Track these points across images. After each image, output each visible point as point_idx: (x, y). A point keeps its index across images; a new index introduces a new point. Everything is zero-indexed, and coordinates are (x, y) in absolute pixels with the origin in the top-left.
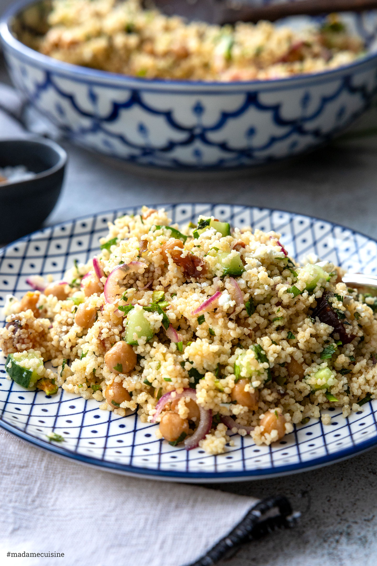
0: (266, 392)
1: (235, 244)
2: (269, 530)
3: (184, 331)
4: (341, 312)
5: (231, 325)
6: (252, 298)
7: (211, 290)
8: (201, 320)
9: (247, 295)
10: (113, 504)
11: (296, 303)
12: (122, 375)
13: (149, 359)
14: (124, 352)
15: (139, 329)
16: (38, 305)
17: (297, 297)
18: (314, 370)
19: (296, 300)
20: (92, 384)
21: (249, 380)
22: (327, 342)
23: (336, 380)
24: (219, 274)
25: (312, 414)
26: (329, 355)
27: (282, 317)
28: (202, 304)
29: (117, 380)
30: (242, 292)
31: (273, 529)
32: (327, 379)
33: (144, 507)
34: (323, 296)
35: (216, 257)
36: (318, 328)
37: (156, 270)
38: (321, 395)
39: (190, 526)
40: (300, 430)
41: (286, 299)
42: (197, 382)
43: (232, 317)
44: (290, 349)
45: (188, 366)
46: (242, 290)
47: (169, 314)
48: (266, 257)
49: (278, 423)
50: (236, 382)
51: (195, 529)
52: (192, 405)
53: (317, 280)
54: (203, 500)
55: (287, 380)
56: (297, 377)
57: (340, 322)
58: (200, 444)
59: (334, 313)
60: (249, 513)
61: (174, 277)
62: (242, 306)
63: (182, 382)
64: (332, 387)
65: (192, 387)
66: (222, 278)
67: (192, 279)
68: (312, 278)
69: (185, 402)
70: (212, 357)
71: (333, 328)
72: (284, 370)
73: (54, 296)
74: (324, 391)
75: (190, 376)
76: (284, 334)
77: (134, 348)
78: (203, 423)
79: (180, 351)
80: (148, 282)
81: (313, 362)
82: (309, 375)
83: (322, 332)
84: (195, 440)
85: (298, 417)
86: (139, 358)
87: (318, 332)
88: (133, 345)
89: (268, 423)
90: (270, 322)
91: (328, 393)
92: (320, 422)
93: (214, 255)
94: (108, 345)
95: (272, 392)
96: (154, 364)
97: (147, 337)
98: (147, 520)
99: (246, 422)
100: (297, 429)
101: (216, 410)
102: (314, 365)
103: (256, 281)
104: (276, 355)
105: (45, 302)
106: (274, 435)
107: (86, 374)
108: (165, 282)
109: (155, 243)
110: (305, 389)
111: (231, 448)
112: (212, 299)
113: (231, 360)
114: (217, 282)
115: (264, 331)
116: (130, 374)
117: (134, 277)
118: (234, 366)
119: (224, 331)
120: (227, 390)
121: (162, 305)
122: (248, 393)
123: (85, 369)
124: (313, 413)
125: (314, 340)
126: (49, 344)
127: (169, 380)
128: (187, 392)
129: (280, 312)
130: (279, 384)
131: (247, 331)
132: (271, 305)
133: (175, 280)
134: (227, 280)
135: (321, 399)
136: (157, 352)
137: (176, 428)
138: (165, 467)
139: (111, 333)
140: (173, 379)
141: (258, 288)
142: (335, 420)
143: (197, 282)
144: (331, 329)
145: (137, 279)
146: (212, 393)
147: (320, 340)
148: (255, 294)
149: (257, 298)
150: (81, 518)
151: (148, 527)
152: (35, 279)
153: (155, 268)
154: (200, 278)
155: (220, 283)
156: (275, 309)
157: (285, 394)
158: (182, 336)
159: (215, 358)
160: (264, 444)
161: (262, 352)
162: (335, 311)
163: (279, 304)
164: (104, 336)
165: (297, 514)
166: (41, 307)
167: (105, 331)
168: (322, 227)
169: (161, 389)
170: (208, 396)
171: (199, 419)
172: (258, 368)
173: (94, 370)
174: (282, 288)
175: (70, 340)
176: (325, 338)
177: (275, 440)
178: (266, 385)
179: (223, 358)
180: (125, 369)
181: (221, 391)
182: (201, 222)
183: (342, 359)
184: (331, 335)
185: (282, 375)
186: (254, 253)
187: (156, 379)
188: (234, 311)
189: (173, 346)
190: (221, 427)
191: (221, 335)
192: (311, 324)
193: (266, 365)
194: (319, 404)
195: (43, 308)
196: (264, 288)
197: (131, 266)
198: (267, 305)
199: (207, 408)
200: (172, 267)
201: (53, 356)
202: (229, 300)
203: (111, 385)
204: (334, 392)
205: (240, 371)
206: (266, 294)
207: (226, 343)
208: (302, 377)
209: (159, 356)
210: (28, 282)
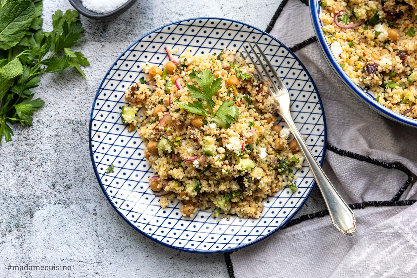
1: (222, 136)
9: (207, 165)
17: (229, 174)
34: (243, 176)
46: (206, 162)
47: (175, 150)
57: (243, 189)
62: (202, 168)
64: (222, 209)
68: (242, 169)
69: (162, 184)
71: (240, 189)
76: (215, 183)
84: (160, 195)
95: (196, 199)
97: (163, 152)
116: (153, 156)
121: (176, 144)
125: (227, 190)
128: (165, 181)
134: (203, 155)
144: (237, 188)
147: (230, 190)
149: (211, 167)
162: (244, 184)
170: (170, 189)
176: (233, 190)
193: (196, 194)
205: (186, 189)
210: (165, 49)
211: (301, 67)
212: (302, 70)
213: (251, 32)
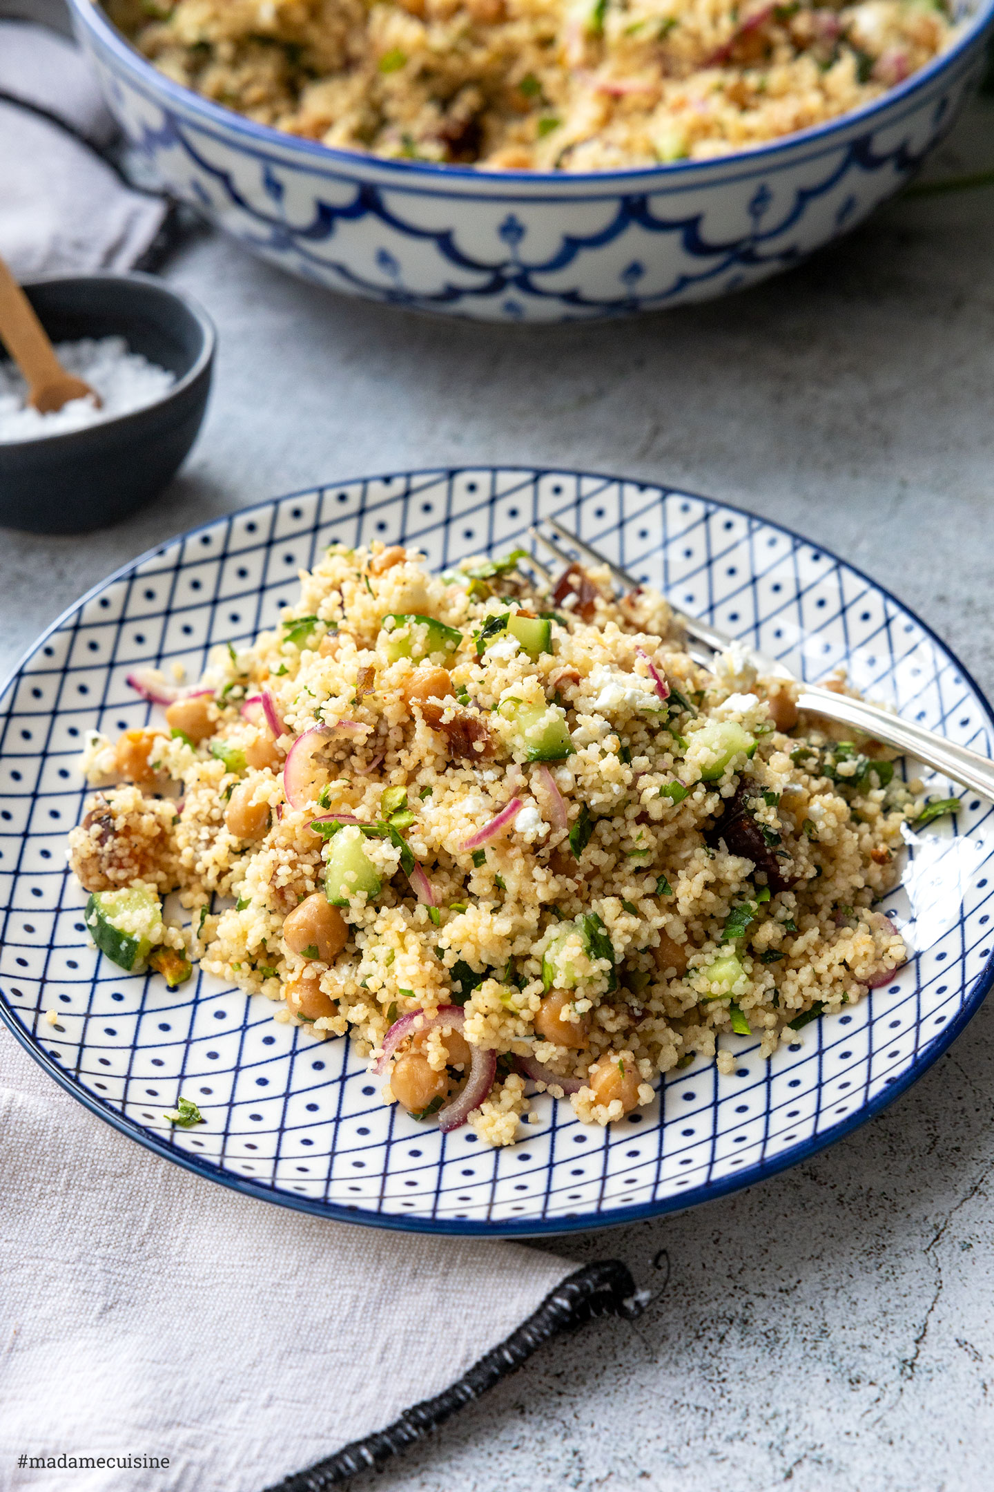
0: (605, 1014)
1: (559, 677)
2: (592, 1313)
3: (445, 876)
4: (771, 830)
5: (540, 874)
6: (586, 809)
7: (500, 793)
8: (478, 858)
9: (575, 809)
10: (293, 1261)
11: (679, 814)
12: (318, 966)
13: (372, 938)
14: (323, 923)
15: (352, 876)
16: (151, 760)
17: (681, 804)
18: (709, 959)
19: (677, 810)
20: (261, 963)
21: (571, 995)
22: (740, 895)
23: (750, 984)
24: (519, 758)
25: (699, 1048)
26: (741, 927)
27: (648, 850)
28: (480, 830)
29: (309, 974)
30: (566, 799)
31: (599, 1312)
32: (732, 983)
33: (351, 1272)
34: (736, 794)
35: (514, 722)
36: (721, 866)
37: (391, 733)
38: (720, 1011)
39: (439, 1318)
40: (672, 1084)
41: (656, 812)
42: (466, 996)
43: (541, 853)
44: (659, 921)
45: (449, 961)
46: (565, 795)
47: (415, 845)
48: (621, 709)
49: (625, 1087)
50: (543, 996)
51: (447, 1324)
52: (454, 1042)
53: (726, 760)
54: (465, 1262)
55: (653, 976)
56: (672, 972)
57: (768, 851)
58: (469, 1119)
59: (757, 832)
60: (549, 1298)
61: (429, 752)
62: (564, 832)
63: (436, 996)
64: (740, 997)
65: (455, 1004)
66: (525, 767)
67: (464, 762)
68: (715, 758)
69: (441, 1035)
70: (497, 945)
71: (754, 865)
72: (646, 960)
73: (184, 743)
74: (726, 1003)
75: (454, 978)
76: (649, 885)
77: (342, 912)
78: (477, 1075)
79: (435, 924)
80: (375, 756)
81: (708, 936)
82: (696, 969)
83: (729, 876)
84: (459, 1112)
85: (669, 1057)
86: (353, 929)
87: (721, 877)
88: (341, 906)
89: (605, 1088)
90: (623, 857)
91: (734, 1006)
92: (714, 1065)
93: (510, 718)
94: (290, 898)
95: (617, 1014)
96: (381, 952)
97: (369, 892)
98: (357, 1298)
99: (564, 1071)
100: (667, 1081)
101: (504, 1049)
102: (709, 946)
103: (596, 776)
104: (628, 939)
105: (166, 753)
106: (615, 1109)
107: (248, 948)
108: (409, 762)
109: (391, 675)
110: (687, 997)
111: (532, 1129)
112: (501, 820)
113: (537, 948)
114: (515, 776)
115: (608, 878)
116: (333, 963)
117: (345, 747)
118: (541, 962)
119: (527, 886)
120: (526, 1015)
121: (400, 821)
122: (568, 1023)
123: (245, 936)
124: (702, 1043)
125: (710, 896)
126: (173, 859)
127: (411, 994)
128: (447, 1014)
129: (642, 838)
130: (634, 992)
131: (571, 884)
132: (627, 821)
133: (429, 760)
134: (536, 774)
135: (718, 1017)
136: (388, 928)
137: (422, 1090)
138: (391, 1207)
139: (297, 873)
140: (419, 993)
141: (601, 790)
142: (744, 1062)
143: (474, 768)
144: (748, 866)
145: (352, 752)
146: (495, 1020)
147: (724, 892)
148: (593, 802)
149: (596, 810)
150: (232, 1286)
151: (358, 1315)
152: (145, 674)
153: (389, 729)
154: (479, 762)
155: (520, 780)
156: (634, 831)
157: (646, 1013)
158: (440, 889)
159: (503, 947)
160: (595, 1122)
161: (602, 932)
162: (760, 827)
163: (643, 818)
164: (282, 882)
165: (643, 1296)
166: (157, 764)
167: (284, 871)
168: (772, 542)
169: (394, 1004)
170: (488, 1026)
171: (469, 1066)
172: (589, 974)
173: (264, 941)
174: (650, 787)
175: (216, 863)
176: (735, 888)
177: (617, 1119)
178: (607, 1000)
179: (520, 947)
180: (322, 955)
181: (513, 1015)
182: (488, 622)
183: (768, 933)
184: (750, 879)
185: (643, 969)
186: (597, 697)
187: (384, 986)
188: (548, 840)
189: (421, 913)
190: (513, 1081)
191: (519, 892)
192: (706, 862)
193: (605, 964)
194: (713, 1027)
195: (162, 766)
196: (611, 790)
197: (340, 729)
198: (618, 822)
199: (486, 1048)
200: (423, 736)
201: (183, 883)
202: (537, 822)
203: (297, 982)
204: (745, 1005)
205: (554, 977)
206: (615, 802)
207: (528, 908)
208: (683, 973)
209: (391, 939)
210: (130, 683)
211: (652, 495)
212: (663, 499)
213: (407, 494)
